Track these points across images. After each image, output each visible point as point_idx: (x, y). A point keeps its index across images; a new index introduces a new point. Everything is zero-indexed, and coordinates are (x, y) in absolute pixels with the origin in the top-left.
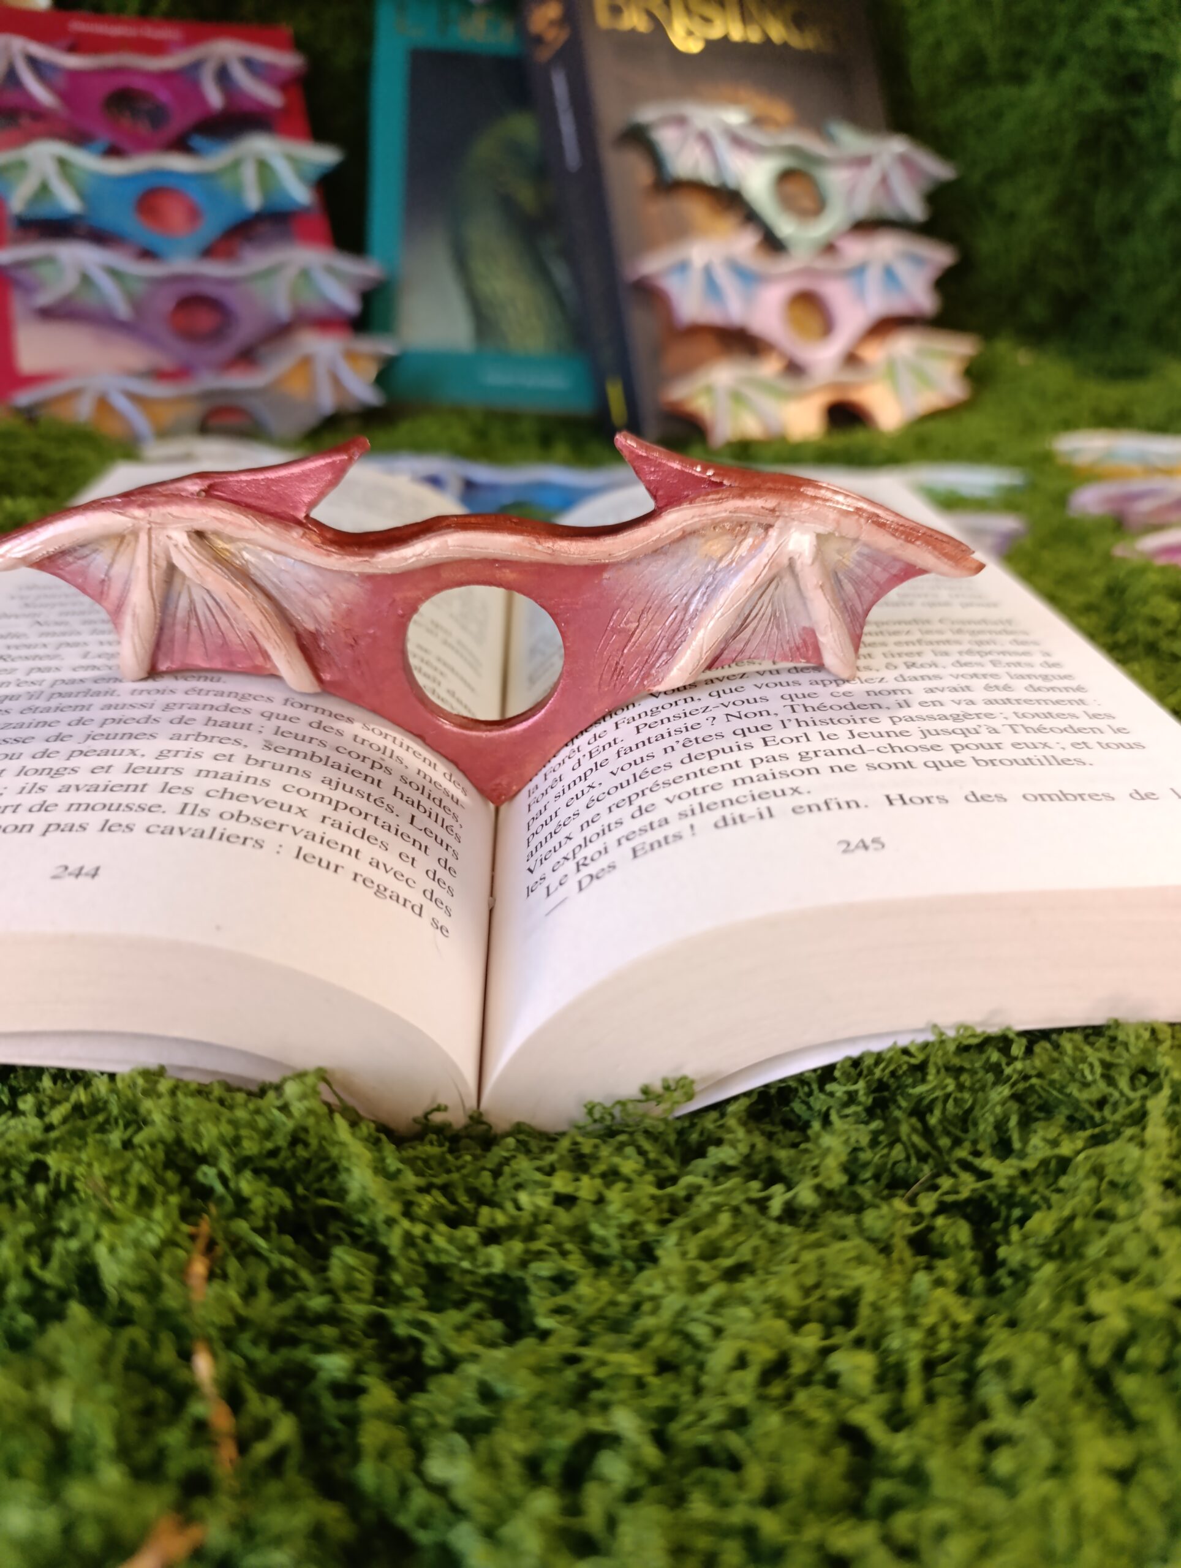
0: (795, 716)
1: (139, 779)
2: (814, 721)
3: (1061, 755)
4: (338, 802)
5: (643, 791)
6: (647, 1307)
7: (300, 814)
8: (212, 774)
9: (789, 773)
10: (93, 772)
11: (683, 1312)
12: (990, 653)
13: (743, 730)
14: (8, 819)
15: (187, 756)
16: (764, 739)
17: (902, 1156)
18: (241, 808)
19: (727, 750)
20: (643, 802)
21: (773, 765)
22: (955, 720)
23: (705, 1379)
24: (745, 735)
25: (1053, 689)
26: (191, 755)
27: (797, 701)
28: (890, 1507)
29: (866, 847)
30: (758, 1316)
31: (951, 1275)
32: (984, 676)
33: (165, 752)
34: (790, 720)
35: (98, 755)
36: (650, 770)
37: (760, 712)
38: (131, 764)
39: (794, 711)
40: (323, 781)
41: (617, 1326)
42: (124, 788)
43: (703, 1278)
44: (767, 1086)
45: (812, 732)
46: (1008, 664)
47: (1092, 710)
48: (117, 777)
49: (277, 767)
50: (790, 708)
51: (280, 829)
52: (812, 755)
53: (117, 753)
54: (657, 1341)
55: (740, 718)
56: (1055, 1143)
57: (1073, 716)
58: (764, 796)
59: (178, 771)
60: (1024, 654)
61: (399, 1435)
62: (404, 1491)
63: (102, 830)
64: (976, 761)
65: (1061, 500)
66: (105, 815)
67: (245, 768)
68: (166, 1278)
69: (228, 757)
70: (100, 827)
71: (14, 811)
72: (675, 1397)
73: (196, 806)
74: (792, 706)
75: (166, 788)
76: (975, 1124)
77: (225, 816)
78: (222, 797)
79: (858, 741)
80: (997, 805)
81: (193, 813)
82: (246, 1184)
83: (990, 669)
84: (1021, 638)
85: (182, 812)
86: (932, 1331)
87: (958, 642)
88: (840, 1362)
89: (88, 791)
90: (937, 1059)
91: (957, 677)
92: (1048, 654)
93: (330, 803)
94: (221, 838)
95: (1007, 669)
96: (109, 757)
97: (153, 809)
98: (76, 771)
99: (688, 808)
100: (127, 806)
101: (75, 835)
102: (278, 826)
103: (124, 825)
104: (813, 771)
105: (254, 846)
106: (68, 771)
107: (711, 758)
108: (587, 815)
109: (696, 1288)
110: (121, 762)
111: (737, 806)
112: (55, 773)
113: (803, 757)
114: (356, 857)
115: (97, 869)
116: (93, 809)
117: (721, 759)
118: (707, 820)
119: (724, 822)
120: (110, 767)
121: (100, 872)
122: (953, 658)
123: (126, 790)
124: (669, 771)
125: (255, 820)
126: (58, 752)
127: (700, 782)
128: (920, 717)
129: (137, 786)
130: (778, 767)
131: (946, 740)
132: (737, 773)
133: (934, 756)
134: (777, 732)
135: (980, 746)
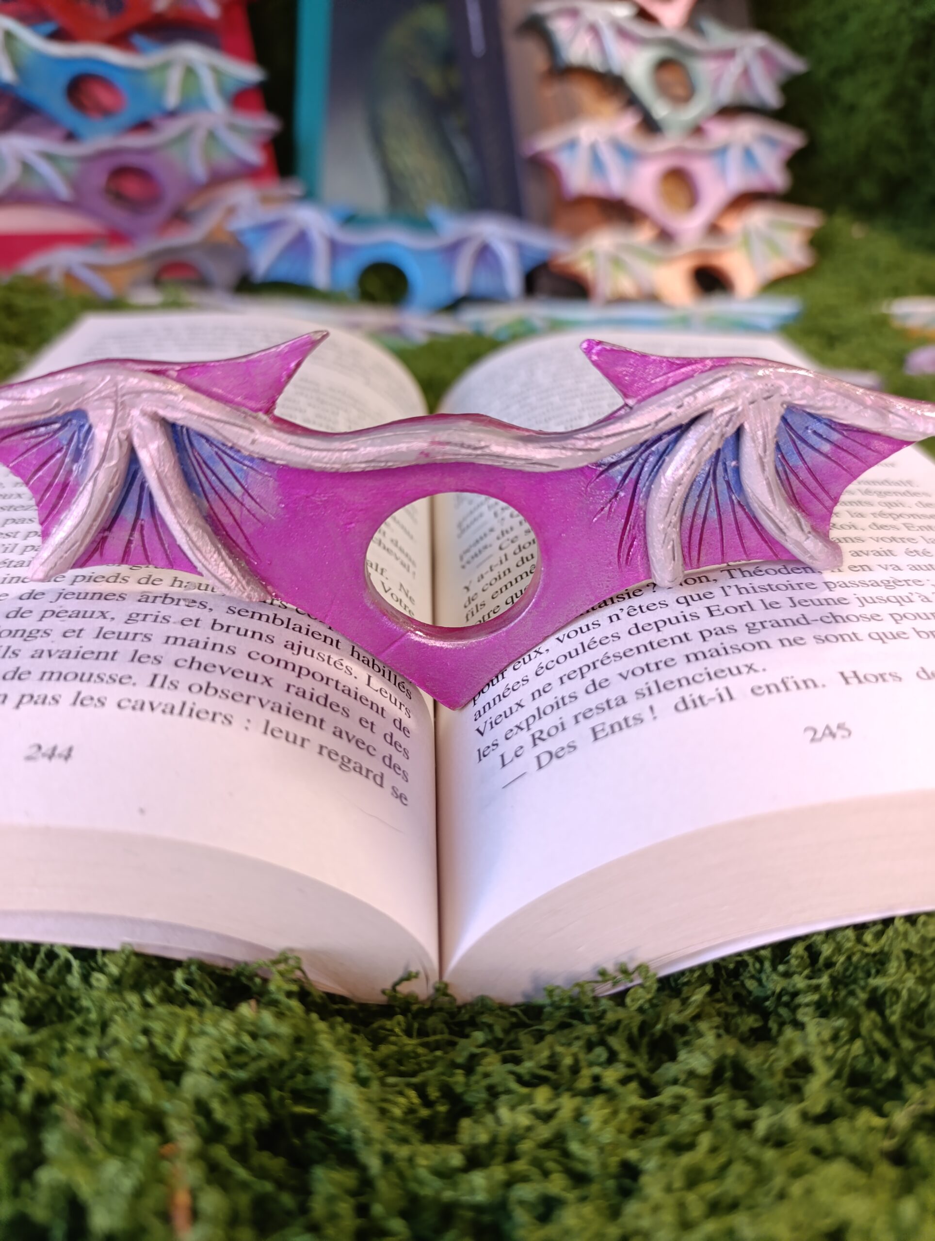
0: (733, 582)
1: (110, 645)
2: (753, 588)
4: (301, 668)
5: (594, 664)
7: (266, 684)
8: (180, 641)
9: (740, 647)
10: (64, 636)
12: (901, 515)
15: (155, 621)
16: (708, 608)
18: (209, 680)
19: (674, 621)
20: (596, 676)
21: (722, 638)
22: (886, 586)
24: (689, 605)
26: (159, 619)
29: (833, 735)
32: (902, 540)
33: (134, 615)
34: (730, 587)
35: (70, 617)
36: (598, 639)
38: (102, 628)
39: (732, 577)
40: (286, 646)
42: (95, 655)
44: (723, 959)
45: (754, 599)
46: (921, 528)
48: (88, 643)
49: (242, 632)
51: (247, 702)
52: (759, 626)
53: (88, 615)
58: (720, 674)
59: (147, 638)
60: (933, 516)
63: (74, 703)
64: (918, 633)
65: (899, 360)
66: (77, 686)
67: (212, 634)
69: (194, 622)
70: (72, 700)
73: (166, 677)
75: (136, 657)
77: (193, 689)
78: (190, 667)
79: (800, 610)
81: (162, 686)
83: (904, 533)
84: (925, 500)
85: (152, 684)
87: (869, 504)
89: (60, 657)
91: (877, 540)
93: (293, 670)
94: (190, 715)
95: (921, 533)
96: (80, 619)
97: (123, 681)
98: (49, 635)
99: (645, 687)
100: (99, 676)
101: (48, 709)
102: (245, 699)
103: (96, 698)
104: (764, 645)
105: (223, 722)
106: (41, 633)
107: (659, 630)
108: (537, 683)
109: (686, 1225)
110: (92, 625)
111: (694, 686)
112: (28, 635)
113: (751, 628)
114: (321, 727)
115: (70, 750)
116: (65, 678)
117: (669, 631)
118: (665, 701)
119: (684, 705)
120: (81, 630)
121: (73, 753)
122: (871, 520)
123: (97, 658)
124: (618, 643)
125: (223, 692)
126: (31, 612)
127: (651, 657)
128: (854, 584)
129: (107, 654)
130: (728, 640)
131: (883, 608)
132: (688, 648)
133: (875, 627)
134: (720, 601)
135: (917, 616)
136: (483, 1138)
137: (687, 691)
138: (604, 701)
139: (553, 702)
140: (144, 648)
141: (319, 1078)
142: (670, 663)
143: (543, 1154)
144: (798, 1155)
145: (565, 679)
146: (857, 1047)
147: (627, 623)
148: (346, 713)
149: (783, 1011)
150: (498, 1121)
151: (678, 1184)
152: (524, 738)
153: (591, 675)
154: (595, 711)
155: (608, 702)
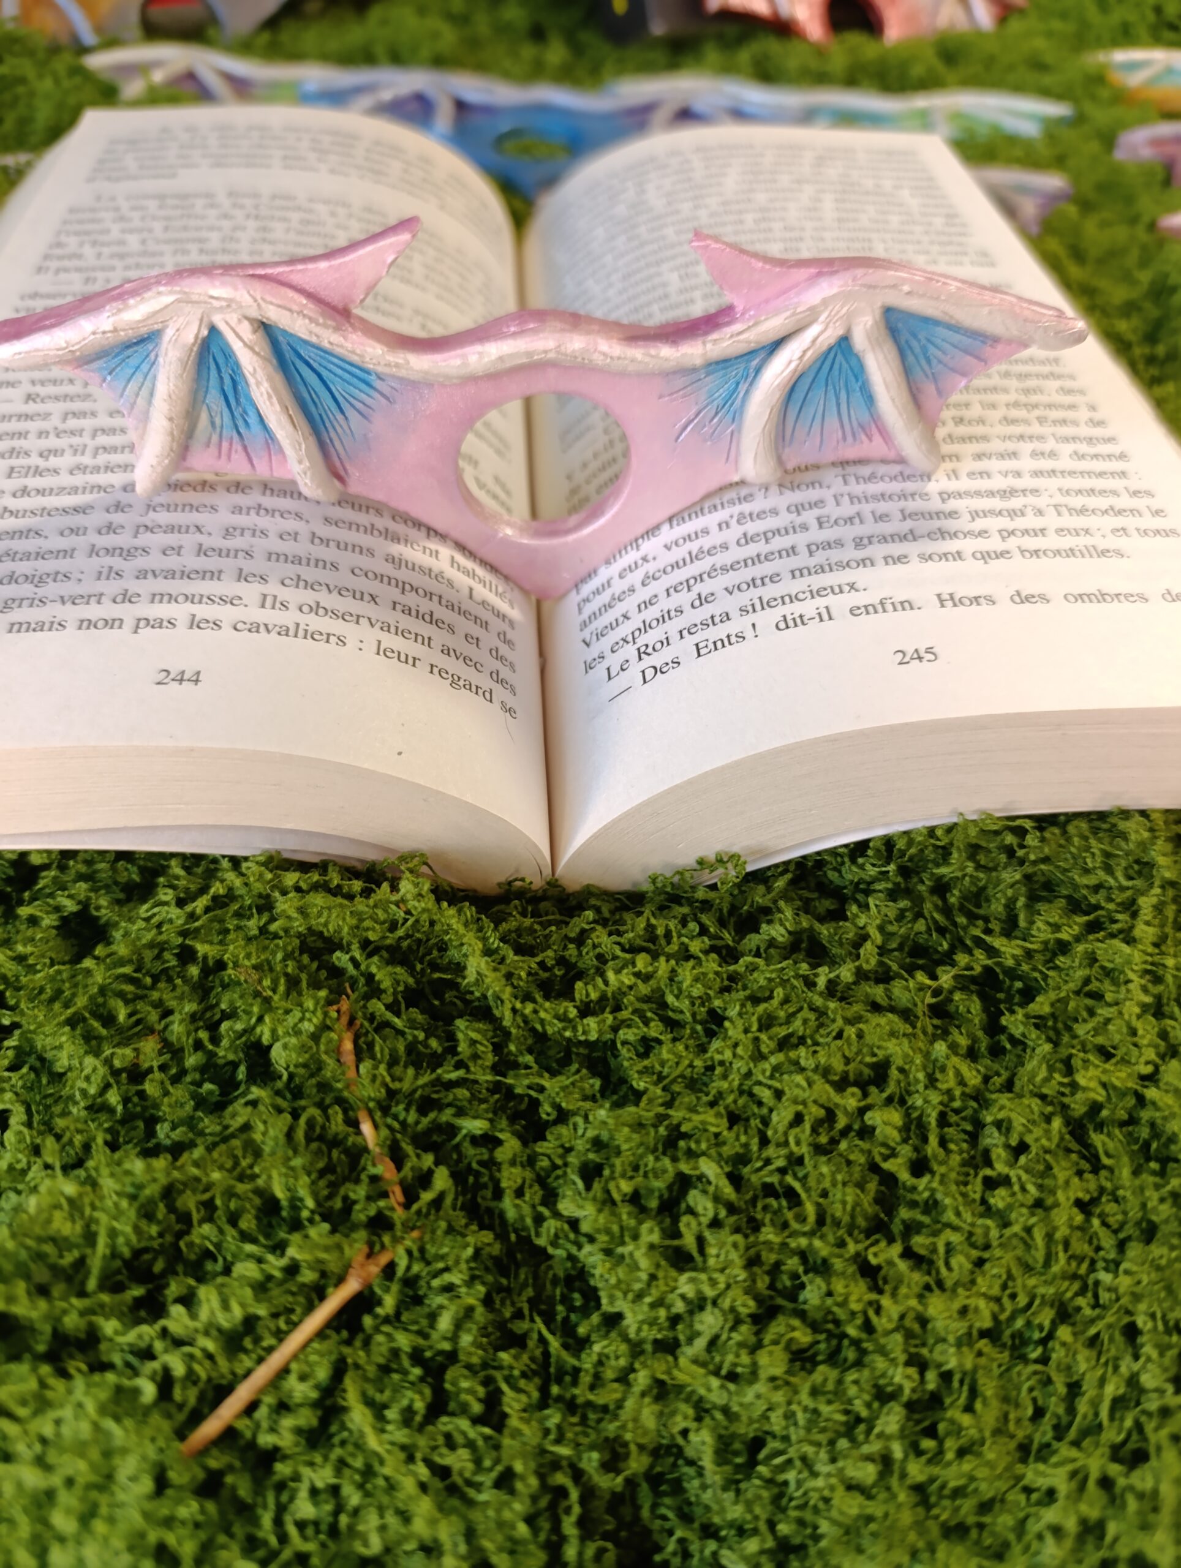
0: (846, 489)
1: (213, 563)
2: (866, 497)
3: (1102, 545)
4: (404, 583)
5: (701, 576)
6: (719, 1070)
7: (373, 602)
8: (282, 558)
9: (845, 564)
10: (164, 554)
11: (749, 1074)
12: (1036, 406)
13: (796, 506)
14: (94, 612)
15: (253, 535)
16: (818, 519)
17: (923, 928)
18: (317, 599)
19: (783, 531)
20: (703, 588)
21: (828, 552)
22: (1001, 497)
23: (770, 1133)
24: (799, 513)
25: (1096, 456)
26: (257, 533)
27: (849, 470)
28: (911, 1229)
29: (920, 658)
30: (810, 1084)
31: (963, 1042)
32: (1031, 438)
33: (231, 530)
34: (842, 495)
35: (165, 532)
36: (705, 549)
37: (813, 481)
38: (201, 545)
39: (846, 484)
40: (387, 560)
41: (694, 1085)
42: (201, 575)
43: (765, 1050)
45: (866, 508)
46: (1055, 422)
47: (1134, 485)
48: (190, 561)
49: (342, 545)
50: (841, 479)
51: (357, 622)
52: (866, 541)
53: (183, 529)
54: (730, 1099)
55: (793, 488)
56: (1056, 928)
57: (1115, 493)
58: (822, 593)
59: (249, 554)
60: (1072, 407)
61: (529, 1174)
62: (539, 1220)
63: (192, 626)
64: (1022, 552)
65: (1109, 140)
66: (190, 608)
67: (311, 548)
68: (324, 1057)
69: (293, 535)
70: (188, 623)
71: (98, 603)
72: (746, 1145)
73: (275, 597)
74: (844, 476)
75: (242, 577)
76: (988, 900)
77: (304, 609)
78: (297, 586)
79: (909, 524)
80: (1040, 607)
81: (273, 607)
82: (375, 966)
83: (1036, 429)
84: (1068, 384)
85: (263, 605)
86: (949, 1092)
87: (1006, 391)
88: (874, 1118)
89: (166, 577)
90: (959, 839)
91: (1005, 438)
92: (1093, 408)
93: (397, 585)
94: (306, 636)
95: (1052, 429)
96: (176, 535)
97: (234, 602)
98: (148, 552)
99: (749, 603)
100: (209, 598)
101: (166, 633)
102: (355, 618)
103: (211, 621)
104: (868, 562)
105: (337, 644)
106: (139, 551)
107: (767, 541)
108: (643, 594)
109: (759, 1056)
110: (190, 542)
111: (796, 604)
112: (127, 554)
113: (859, 543)
114: (429, 645)
115: (198, 674)
116: (176, 600)
117: (778, 543)
118: (768, 618)
119: (785, 624)
120: (180, 547)
121: (202, 677)
122: (1001, 412)
123: (204, 578)
124: (726, 554)
125: (332, 612)
126: (123, 527)
127: (758, 571)
128: (968, 494)
129: (213, 572)
130: (835, 555)
131: (993, 524)
132: (794, 562)
133: (982, 544)
134: (831, 510)
135: (1025, 532)
136: (594, 996)
137: (789, 609)
138: (709, 615)
139: (658, 615)
141: (453, 954)
142: (775, 579)
143: (645, 1006)
144: (857, 1008)
145: (671, 591)
146: (921, 926)
147: (735, 532)
148: (452, 630)
149: (860, 897)
150: (606, 983)
151: (755, 1028)
152: (630, 651)
153: (698, 588)
154: (699, 627)
155: (712, 618)
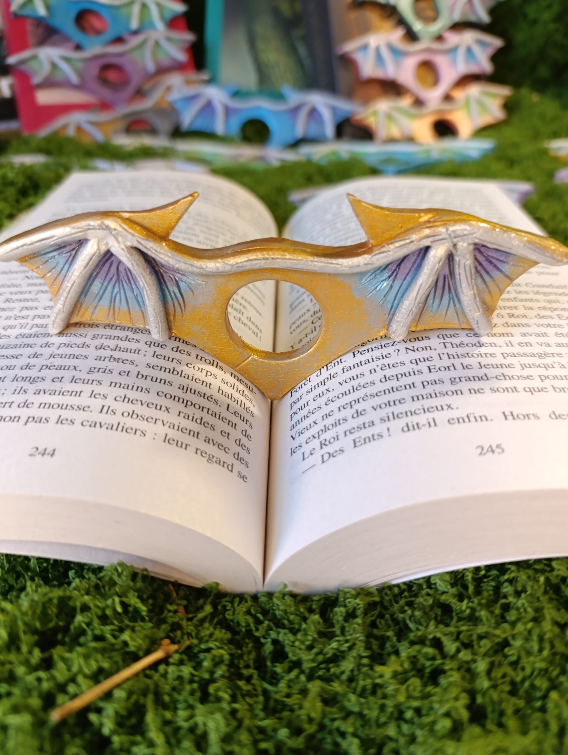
0: (446, 350)
1: (78, 387)
2: (457, 355)
4: (187, 401)
5: (358, 400)
7: (167, 411)
8: (118, 385)
9: (445, 393)
10: (53, 381)
12: (556, 309)
13: (416, 360)
14: (6, 412)
15: (104, 372)
16: (429, 367)
18: (134, 409)
19: (407, 374)
20: (359, 407)
21: (435, 387)
22: (539, 357)
24: (417, 364)
26: (107, 371)
27: (448, 340)
29: (493, 451)
32: (554, 326)
33: (93, 369)
34: (443, 354)
35: (56, 369)
36: (362, 384)
37: (426, 347)
38: (74, 377)
39: (446, 347)
40: (179, 388)
42: (70, 393)
45: (457, 362)
48: (66, 386)
49: (154, 379)
50: (442, 344)
51: (155, 422)
52: (458, 380)
53: (66, 368)
55: (414, 351)
58: (430, 410)
59: (100, 383)
63: (57, 423)
64: (554, 388)
66: (59, 412)
67: (136, 380)
69: (127, 373)
70: (56, 421)
71: (10, 407)
73: (109, 407)
74: (444, 343)
75: (93, 395)
77: (125, 414)
78: (124, 401)
79: (484, 371)
81: (107, 413)
83: (557, 321)
85: (101, 412)
89: (50, 394)
91: (540, 325)
93: (183, 402)
94: (122, 430)
95: (567, 321)
96: (62, 371)
97: (85, 409)
98: (44, 380)
99: (386, 415)
100: (71, 406)
101: (42, 426)
102: (154, 420)
103: (69, 420)
104: (459, 392)
105: (141, 435)
106: (40, 379)
107: (398, 380)
108: (326, 410)
110: (68, 374)
111: (415, 416)
112: (33, 380)
113: (453, 381)
114: (197, 437)
115: (54, 450)
116: (53, 407)
117: (404, 381)
118: (397, 425)
119: (408, 428)
120: (62, 378)
121: (56, 453)
122: (536, 312)
123: (71, 395)
124: (374, 387)
125: (141, 416)
126: (35, 366)
127: (392, 397)
128: (519, 355)
129: (77, 392)
130: (438, 388)
131: (535, 372)
132: (414, 392)
133: (528, 384)
134: (436, 363)
135: (555, 377)
137: (410, 419)
138: (362, 423)
139: (333, 422)
140: (98, 389)
142: (402, 401)
145: (341, 408)
147: (380, 374)
148: (213, 428)
152: (316, 443)
153: (356, 407)
154: (356, 429)
155: (364, 424)
